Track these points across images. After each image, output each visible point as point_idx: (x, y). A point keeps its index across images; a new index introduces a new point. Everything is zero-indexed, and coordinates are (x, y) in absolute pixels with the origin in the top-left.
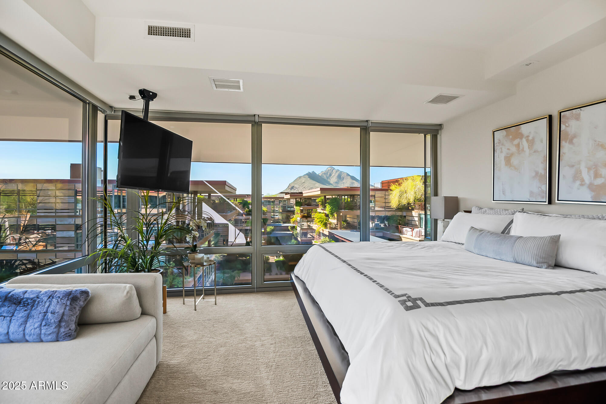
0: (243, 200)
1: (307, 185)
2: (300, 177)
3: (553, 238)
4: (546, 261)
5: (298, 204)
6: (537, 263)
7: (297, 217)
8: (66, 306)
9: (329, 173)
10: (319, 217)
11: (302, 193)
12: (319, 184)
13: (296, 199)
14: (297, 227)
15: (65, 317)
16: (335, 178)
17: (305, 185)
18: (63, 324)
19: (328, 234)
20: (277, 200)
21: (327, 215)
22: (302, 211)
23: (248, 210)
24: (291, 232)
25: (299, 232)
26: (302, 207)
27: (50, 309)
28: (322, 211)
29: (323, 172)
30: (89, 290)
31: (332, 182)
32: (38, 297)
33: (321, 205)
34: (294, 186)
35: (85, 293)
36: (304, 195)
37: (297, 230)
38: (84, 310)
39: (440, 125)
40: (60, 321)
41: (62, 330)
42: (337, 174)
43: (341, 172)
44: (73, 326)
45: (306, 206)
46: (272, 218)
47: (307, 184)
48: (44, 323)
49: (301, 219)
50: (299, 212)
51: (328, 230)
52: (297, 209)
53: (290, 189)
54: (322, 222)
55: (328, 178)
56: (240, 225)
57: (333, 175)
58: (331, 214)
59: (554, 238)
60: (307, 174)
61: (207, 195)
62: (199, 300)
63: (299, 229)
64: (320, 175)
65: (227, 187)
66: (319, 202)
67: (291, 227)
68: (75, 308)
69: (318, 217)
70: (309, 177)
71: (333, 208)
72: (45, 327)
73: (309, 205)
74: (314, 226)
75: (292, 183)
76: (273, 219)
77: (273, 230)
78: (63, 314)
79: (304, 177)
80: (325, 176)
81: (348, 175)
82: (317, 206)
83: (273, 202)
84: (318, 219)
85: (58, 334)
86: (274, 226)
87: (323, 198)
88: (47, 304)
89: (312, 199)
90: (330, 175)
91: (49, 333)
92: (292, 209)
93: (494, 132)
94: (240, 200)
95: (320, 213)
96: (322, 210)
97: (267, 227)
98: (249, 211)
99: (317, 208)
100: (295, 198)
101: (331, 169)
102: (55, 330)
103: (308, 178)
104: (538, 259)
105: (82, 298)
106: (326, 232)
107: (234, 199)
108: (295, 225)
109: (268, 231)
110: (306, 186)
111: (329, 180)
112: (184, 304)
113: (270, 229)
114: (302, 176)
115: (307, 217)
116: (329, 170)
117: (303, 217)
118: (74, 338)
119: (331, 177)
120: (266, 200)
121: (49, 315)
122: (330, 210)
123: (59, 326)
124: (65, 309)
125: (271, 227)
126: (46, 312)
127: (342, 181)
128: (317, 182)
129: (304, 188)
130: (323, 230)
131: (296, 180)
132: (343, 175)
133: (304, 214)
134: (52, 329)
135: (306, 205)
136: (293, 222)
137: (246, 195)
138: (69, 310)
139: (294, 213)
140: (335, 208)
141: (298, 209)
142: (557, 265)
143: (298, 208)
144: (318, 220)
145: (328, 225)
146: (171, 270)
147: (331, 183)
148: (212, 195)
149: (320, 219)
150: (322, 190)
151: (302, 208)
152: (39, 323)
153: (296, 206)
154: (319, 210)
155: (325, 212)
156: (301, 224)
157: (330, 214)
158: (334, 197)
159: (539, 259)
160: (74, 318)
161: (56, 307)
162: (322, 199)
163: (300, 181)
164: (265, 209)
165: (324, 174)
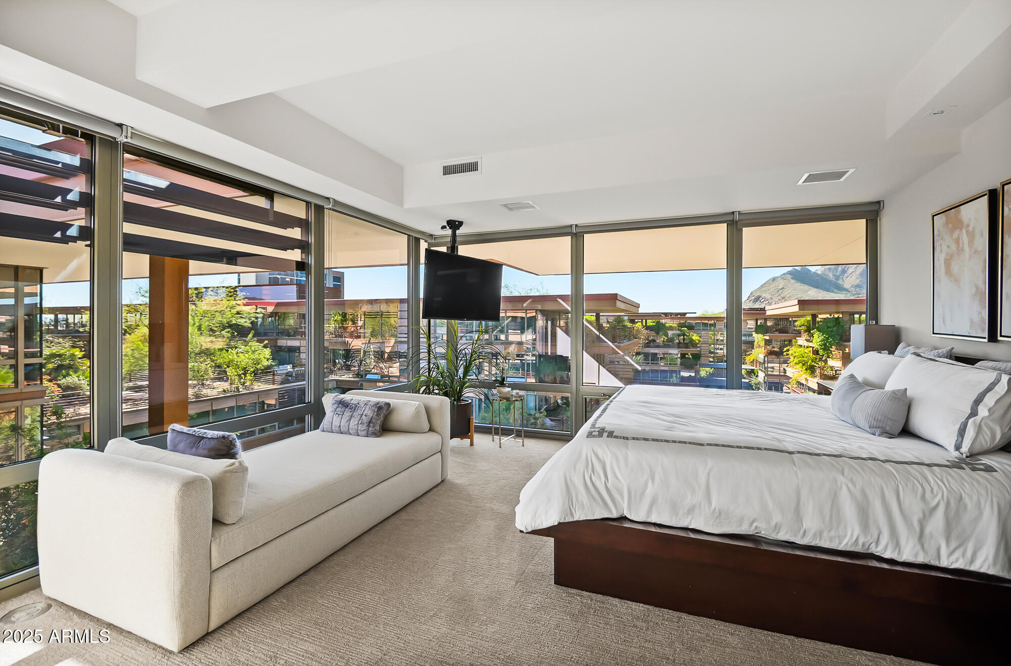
0: (658, 323)
1: (788, 294)
2: (774, 279)
3: (895, 393)
4: (881, 425)
5: (760, 329)
6: (870, 428)
7: (759, 353)
8: (375, 412)
10: (797, 354)
11: (763, 310)
12: (815, 290)
13: (757, 320)
14: (759, 371)
15: (373, 420)
16: (854, 277)
17: (785, 293)
18: (371, 425)
19: (816, 388)
20: (720, 322)
21: (816, 352)
22: (768, 342)
23: (666, 338)
24: (747, 381)
25: (762, 381)
26: (768, 334)
27: (365, 413)
28: (806, 344)
30: (391, 403)
31: (847, 285)
32: (358, 404)
33: (805, 331)
34: (760, 297)
35: (388, 405)
36: (768, 313)
37: (757, 376)
38: (387, 417)
39: (879, 202)
40: (370, 422)
41: (371, 429)
44: (378, 428)
45: (777, 334)
46: (711, 353)
48: (360, 422)
49: (766, 358)
50: (762, 344)
51: (817, 380)
52: (759, 338)
53: (753, 302)
54: (803, 365)
55: (837, 278)
56: (652, 363)
58: (824, 349)
59: (897, 393)
60: (790, 273)
61: (595, 314)
62: (505, 439)
63: (761, 375)
64: (820, 273)
65: (619, 302)
66: (803, 325)
67: (748, 371)
68: (380, 414)
69: (794, 355)
70: (792, 278)
71: (828, 339)
72: (361, 425)
73: (783, 331)
74: (790, 372)
75: (756, 291)
76: (712, 355)
77: (711, 375)
78: (372, 418)
79: (783, 279)
80: (831, 275)
82: (799, 333)
83: (714, 325)
84: (795, 357)
85: (368, 430)
86: (715, 368)
87: (809, 318)
88: (363, 409)
89: (790, 319)
91: (362, 429)
92: (750, 339)
93: (934, 216)
94: (654, 322)
95: (801, 346)
96: (807, 340)
97: (701, 368)
98: (667, 340)
99: (797, 338)
100: (755, 318)
102: (366, 428)
103: (790, 279)
104: (871, 422)
105: (386, 408)
106: (813, 383)
107: (642, 320)
108: (754, 368)
109: (702, 376)
110: (788, 296)
111: (840, 282)
112: (493, 441)
113: (707, 372)
114: (777, 277)
115: (777, 354)
117: (771, 353)
118: (378, 437)
119: (846, 275)
120: (700, 321)
121: (364, 416)
122: (821, 341)
123: (369, 426)
124: (374, 414)
125: (708, 369)
126: (362, 415)
128: (811, 287)
129: (783, 298)
130: (807, 380)
131: (765, 284)
133: (774, 348)
134: (364, 427)
135: (776, 331)
136: (752, 362)
137: (663, 313)
138: (376, 415)
139: (753, 347)
140: (833, 339)
141: (760, 340)
142: (906, 432)
143: (760, 336)
144: (796, 360)
145: (818, 371)
146: (541, 421)
147: (846, 288)
148: (601, 314)
149: (799, 359)
150: (801, 303)
151: (767, 338)
152: (357, 422)
153: (757, 332)
154: (801, 341)
155: (810, 344)
156: (766, 365)
157: (821, 349)
158: (836, 316)
159: (873, 421)
160: (379, 422)
161: (369, 413)
162: (809, 321)
163: (774, 286)
164: (695, 337)
165: (827, 271)
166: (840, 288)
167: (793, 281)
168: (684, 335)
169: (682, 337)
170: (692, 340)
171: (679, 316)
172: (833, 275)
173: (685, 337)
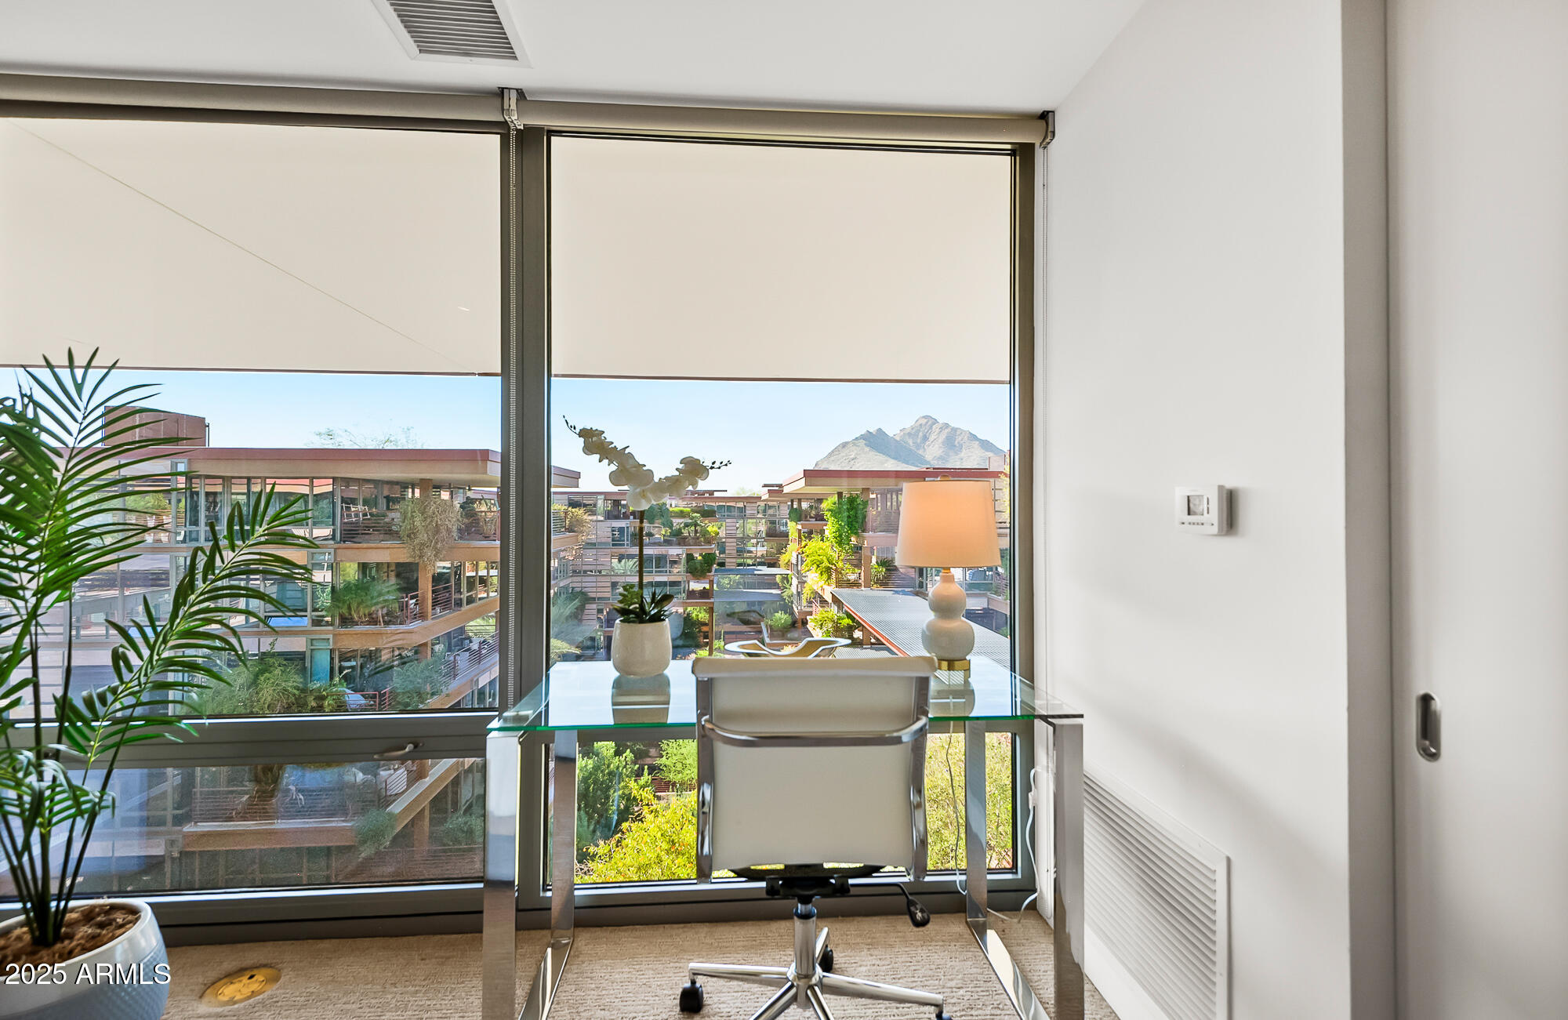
2: (844, 445)
9: (921, 434)
12: (893, 461)
14: (792, 577)
16: (937, 446)
23: (669, 530)
29: (907, 432)
31: (927, 456)
37: (792, 584)
42: (943, 436)
43: (955, 430)
47: (863, 463)
54: (818, 566)
55: (918, 447)
57: (932, 438)
60: (862, 437)
63: (795, 582)
64: (898, 438)
67: (782, 578)
70: (867, 445)
79: (854, 444)
80: (910, 442)
81: (973, 437)
86: (742, 575)
90: (925, 438)
98: (670, 533)
101: (927, 423)
103: (864, 446)
109: (722, 588)
111: (921, 452)
113: (730, 581)
114: (847, 443)
116: (921, 425)
119: (927, 443)
120: (724, 504)
125: (733, 576)
127: (957, 454)
128: (887, 458)
131: (833, 452)
132: (960, 438)
145: (834, 575)
147: (924, 457)
163: (844, 454)
164: (712, 528)
165: (907, 437)
166: (922, 460)
167: (867, 449)
168: (696, 525)
169: (693, 528)
170: (705, 533)
171: (696, 495)
172: (913, 443)
173: (698, 528)
